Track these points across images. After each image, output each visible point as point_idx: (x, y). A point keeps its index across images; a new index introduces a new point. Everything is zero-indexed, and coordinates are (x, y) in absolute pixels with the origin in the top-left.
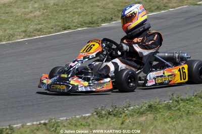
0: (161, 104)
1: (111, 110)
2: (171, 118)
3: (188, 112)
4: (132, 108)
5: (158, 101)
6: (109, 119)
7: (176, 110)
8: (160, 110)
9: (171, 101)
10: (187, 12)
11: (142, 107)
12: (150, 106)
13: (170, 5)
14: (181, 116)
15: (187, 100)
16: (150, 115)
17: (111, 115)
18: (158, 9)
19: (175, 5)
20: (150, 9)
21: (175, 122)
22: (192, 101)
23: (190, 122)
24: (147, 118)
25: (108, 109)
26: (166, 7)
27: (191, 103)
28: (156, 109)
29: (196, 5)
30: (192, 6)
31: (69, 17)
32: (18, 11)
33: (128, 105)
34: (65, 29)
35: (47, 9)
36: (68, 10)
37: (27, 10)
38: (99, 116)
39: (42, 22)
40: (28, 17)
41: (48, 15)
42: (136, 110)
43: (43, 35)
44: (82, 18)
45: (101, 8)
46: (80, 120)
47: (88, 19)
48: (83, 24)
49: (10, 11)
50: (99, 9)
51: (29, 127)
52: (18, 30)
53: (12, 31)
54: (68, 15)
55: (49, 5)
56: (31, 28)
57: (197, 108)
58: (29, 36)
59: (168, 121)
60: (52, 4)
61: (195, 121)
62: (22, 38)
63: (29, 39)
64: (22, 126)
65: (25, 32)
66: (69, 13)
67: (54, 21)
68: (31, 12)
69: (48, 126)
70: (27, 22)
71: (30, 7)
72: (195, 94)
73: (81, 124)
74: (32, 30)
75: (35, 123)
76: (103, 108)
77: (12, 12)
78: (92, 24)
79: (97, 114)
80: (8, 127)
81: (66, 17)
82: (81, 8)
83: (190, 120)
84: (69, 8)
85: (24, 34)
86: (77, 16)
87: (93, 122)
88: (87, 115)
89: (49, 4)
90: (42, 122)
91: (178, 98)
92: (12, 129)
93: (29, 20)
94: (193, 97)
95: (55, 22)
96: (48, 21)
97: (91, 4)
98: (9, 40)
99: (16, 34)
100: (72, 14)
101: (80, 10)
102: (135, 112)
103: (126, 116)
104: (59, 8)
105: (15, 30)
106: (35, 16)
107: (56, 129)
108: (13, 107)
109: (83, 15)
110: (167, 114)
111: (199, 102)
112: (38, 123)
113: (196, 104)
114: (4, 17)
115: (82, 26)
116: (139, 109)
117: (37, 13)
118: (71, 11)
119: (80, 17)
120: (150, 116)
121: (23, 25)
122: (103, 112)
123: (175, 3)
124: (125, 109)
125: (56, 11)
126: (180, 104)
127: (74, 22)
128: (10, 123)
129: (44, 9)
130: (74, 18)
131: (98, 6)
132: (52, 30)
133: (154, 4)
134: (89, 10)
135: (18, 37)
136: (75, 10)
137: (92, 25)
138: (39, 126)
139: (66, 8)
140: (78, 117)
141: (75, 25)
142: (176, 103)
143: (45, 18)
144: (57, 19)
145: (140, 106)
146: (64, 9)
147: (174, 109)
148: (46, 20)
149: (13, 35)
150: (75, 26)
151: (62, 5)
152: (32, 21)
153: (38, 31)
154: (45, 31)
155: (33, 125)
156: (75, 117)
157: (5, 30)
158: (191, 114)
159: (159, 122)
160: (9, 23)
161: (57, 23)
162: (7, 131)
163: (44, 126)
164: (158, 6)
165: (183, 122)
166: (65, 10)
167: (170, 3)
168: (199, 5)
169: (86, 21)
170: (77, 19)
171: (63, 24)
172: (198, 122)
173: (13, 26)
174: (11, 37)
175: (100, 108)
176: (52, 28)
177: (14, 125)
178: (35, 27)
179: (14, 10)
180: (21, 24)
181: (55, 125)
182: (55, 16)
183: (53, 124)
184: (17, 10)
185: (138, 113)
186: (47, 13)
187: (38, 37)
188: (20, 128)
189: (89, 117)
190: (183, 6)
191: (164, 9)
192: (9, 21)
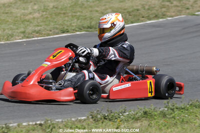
0: (156, 111)
1: (106, 115)
2: (165, 125)
3: (183, 121)
4: (127, 113)
5: (153, 108)
6: (104, 123)
7: (170, 118)
8: (155, 117)
9: (166, 109)
10: (185, 21)
11: (137, 113)
12: (145, 113)
13: (168, 14)
14: (175, 124)
15: (183, 109)
16: (145, 121)
17: (106, 119)
18: (156, 17)
19: (173, 14)
20: (148, 16)
21: (170, 130)
22: (187, 110)
23: (184, 131)
24: (141, 125)
25: (104, 113)
26: (164, 16)
27: (186, 112)
28: (151, 116)
29: (194, 15)
30: (190, 16)
31: (68, 21)
32: (18, 12)
33: (123, 111)
34: (64, 32)
35: (46, 12)
36: (67, 13)
37: (26, 11)
38: (95, 120)
39: (41, 24)
40: (27, 18)
41: (47, 17)
42: (132, 115)
43: (41, 37)
44: (80, 22)
45: (99, 13)
46: (76, 123)
47: (86, 23)
48: (82, 28)
49: (9, 12)
50: (98, 14)
51: (25, 127)
52: (16, 31)
53: (11, 31)
54: (66, 18)
55: (48, 8)
56: (30, 29)
57: (192, 117)
58: (28, 37)
59: (163, 128)
60: (51, 7)
61: (189, 130)
62: (20, 39)
63: (28, 40)
64: (19, 126)
65: (24, 32)
66: (68, 16)
67: (52, 24)
68: (30, 13)
69: (44, 127)
70: (26, 23)
71: (30, 9)
72: (191, 103)
73: (77, 127)
74: (31, 32)
75: (31, 123)
76: (99, 112)
77: (11, 13)
78: (91, 28)
79: (92, 118)
80: (4, 126)
81: (65, 20)
82: (80, 12)
83: (184, 129)
84: (68, 12)
85: (22, 35)
86: (76, 20)
87: (88, 125)
88: (83, 118)
89: (48, 6)
90: (38, 122)
91: (173, 106)
92: (8, 128)
93: (28, 21)
94: (188, 106)
95: (54, 25)
96: (47, 23)
97: (90, 9)
98: (8, 40)
99: (14, 34)
100: (71, 17)
101: (78, 14)
102: (130, 117)
103: (121, 121)
104: (59, 11)
105: (14, 31)
106: (34, 18)
107: (52, 130)
108: (10, 107)
109: (82, 19)
110: (162, 121)
111: (194, 111)
112: (34, 123)
113: (191, 113)
114: (3, 17)
115: (80, 30)
116: (134, 115)
117: (36, 15)
118: (70, 14)
119: (79, 21)
120: (145, 123)
121: (22, 25)
122: (99, 116)
123: (174, 12)
124: (121, 114)
125: (55, 14)
126: (174, 112)
127: (73, 26)
128: (6, 122)
129: (43, 12)
130: (73, 22)
131: (97, 11)
132: (51, 32)
133: (153, 12)
134: (88, 14)
135: (17, 38)
136: (74, 14)
137: (91, 30)
138: (35, 126)
139: (65, 12)
140: (73, 119)
141: (73, 28)
142: (170, 111)
143: (44, 20)
144: (56, 22)
145: (136, 112)
146: (63, 12)
147: (169, 117)
148: (45, 22)
149: (12, 36)
150: (73, 30)
151: (61, 8)
152: (31, 22)
153: (37, 33)
154: (43, 33)
155: (29, 125)
156: (71, 120)
157: (4, 30)
158: (185, 123)
159: (154, 129)
160: (8, 23)
161: (56, 26)
162: (3, 129)
163: (40, 127)
164: (157, 14)
165: (177, 130)
166: (64, 14)
167: (169, 12)
168: (197, 15)
169: (85, 25)
170: (75, 23)
171: (61, 27)
172: (192, 130)
173: (12, 26)
174: (10, 37)
175: (95, 112)
176: (51, 31)
177: (11, 124)
178: (33, 28)
179: (14, 11)
180: (20, 24)
181: (51, 127)
182: (54, 18)
183: (48, 125)
184: (16, 10)
185: (133, 119)
186: (46, 16)
187: (36, 39)
188: (16, 127)
189: (85, 120)
190: (181, 15)
191: (162, 18)
192: (8, 21)
